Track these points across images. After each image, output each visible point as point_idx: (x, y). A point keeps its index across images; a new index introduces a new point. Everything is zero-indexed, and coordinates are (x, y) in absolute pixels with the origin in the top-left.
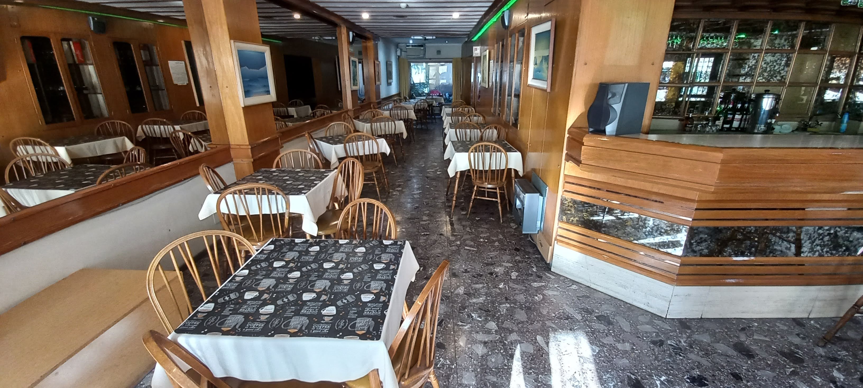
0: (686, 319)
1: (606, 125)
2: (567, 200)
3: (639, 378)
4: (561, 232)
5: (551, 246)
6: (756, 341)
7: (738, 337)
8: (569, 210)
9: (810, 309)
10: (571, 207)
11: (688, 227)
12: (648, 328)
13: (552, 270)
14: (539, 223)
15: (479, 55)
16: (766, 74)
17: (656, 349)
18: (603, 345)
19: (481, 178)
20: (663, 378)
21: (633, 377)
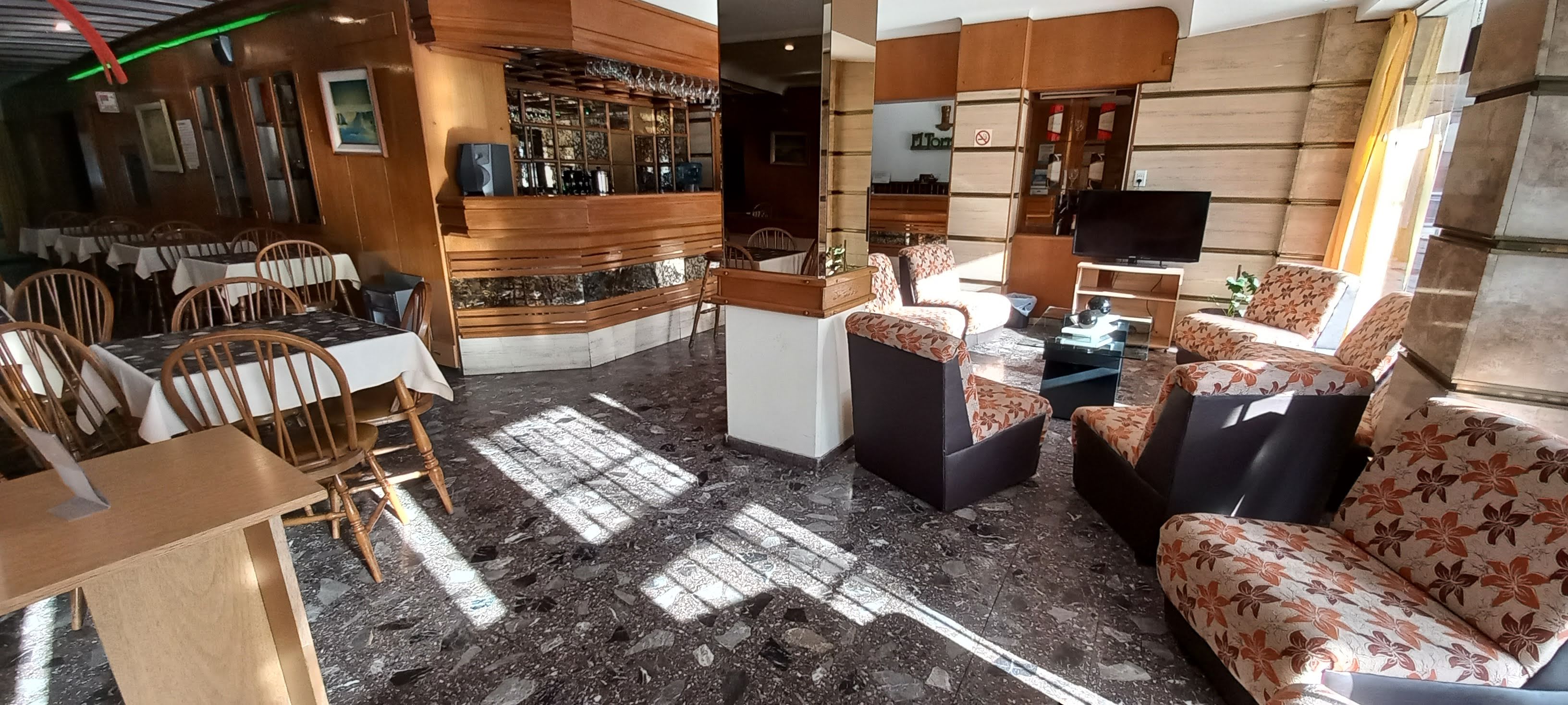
0: (605, 363)
1: (482, 186)
2: (457, 282)
4: (462, 322)
5: (454, 345)
8: (466, 293)
10: (466, 288)
11: (581, 274)
12: (581, 376)
13: (465, 374)
17: (593, 383)
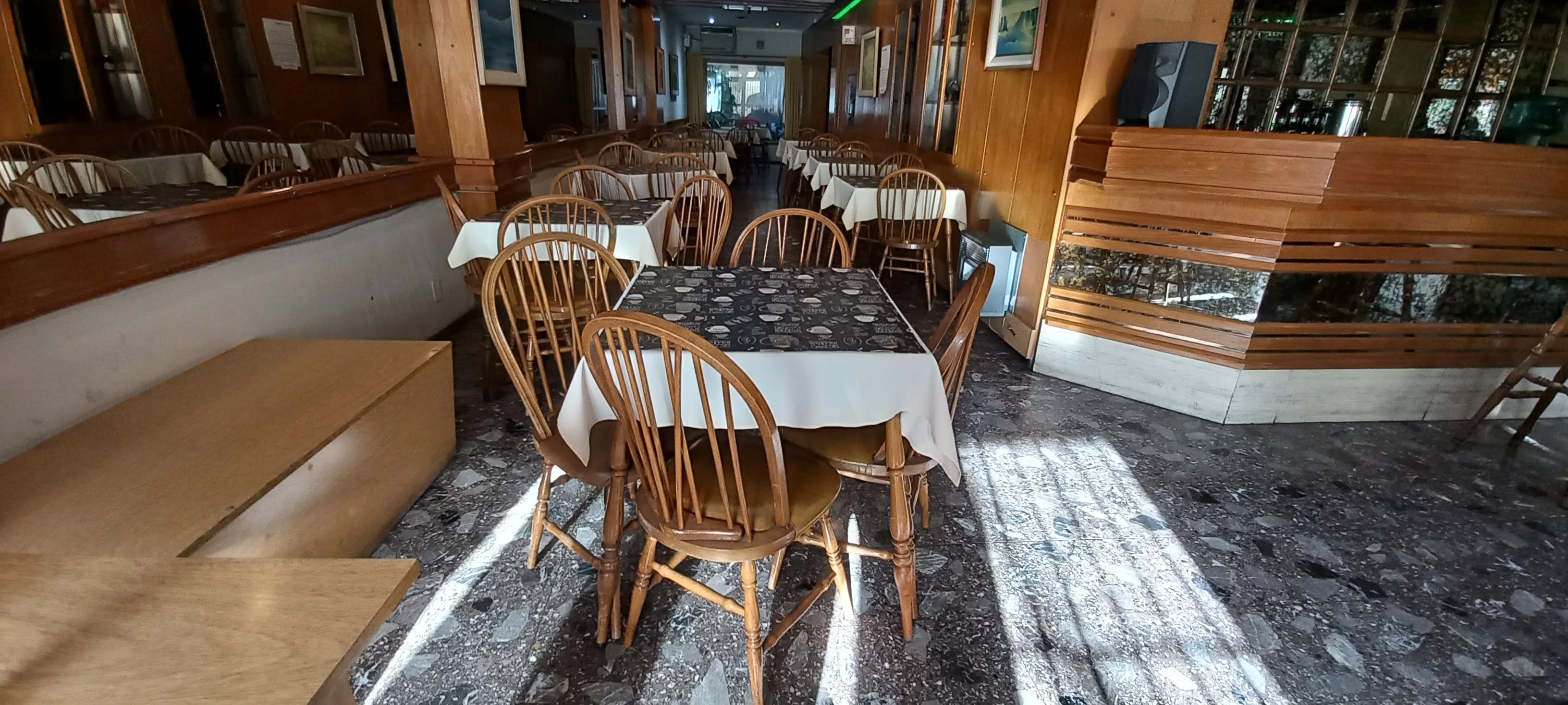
0: (1252, 424)
1: (1151, 111)
2: (1067, 249)
3: (1207, 491)
4: (1053, 303)
5: (1034, 328)
6: (1358, 448)
7: (1332, 443)
9: (1425, 407)
10: (1075, 258)
11: (1269, 274)
12: (1201, 435)
13: (1034, 370)
14: (1007, 297)
15: (852, 42)
16: (1347, 70)
17: (1220, 460)
18: (1142, 457)
19: (897, 234)
20: (1240, 491)
21: (1198, 491)
